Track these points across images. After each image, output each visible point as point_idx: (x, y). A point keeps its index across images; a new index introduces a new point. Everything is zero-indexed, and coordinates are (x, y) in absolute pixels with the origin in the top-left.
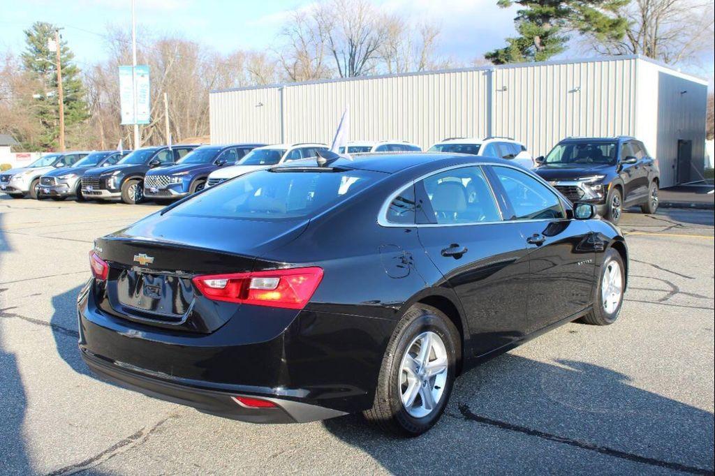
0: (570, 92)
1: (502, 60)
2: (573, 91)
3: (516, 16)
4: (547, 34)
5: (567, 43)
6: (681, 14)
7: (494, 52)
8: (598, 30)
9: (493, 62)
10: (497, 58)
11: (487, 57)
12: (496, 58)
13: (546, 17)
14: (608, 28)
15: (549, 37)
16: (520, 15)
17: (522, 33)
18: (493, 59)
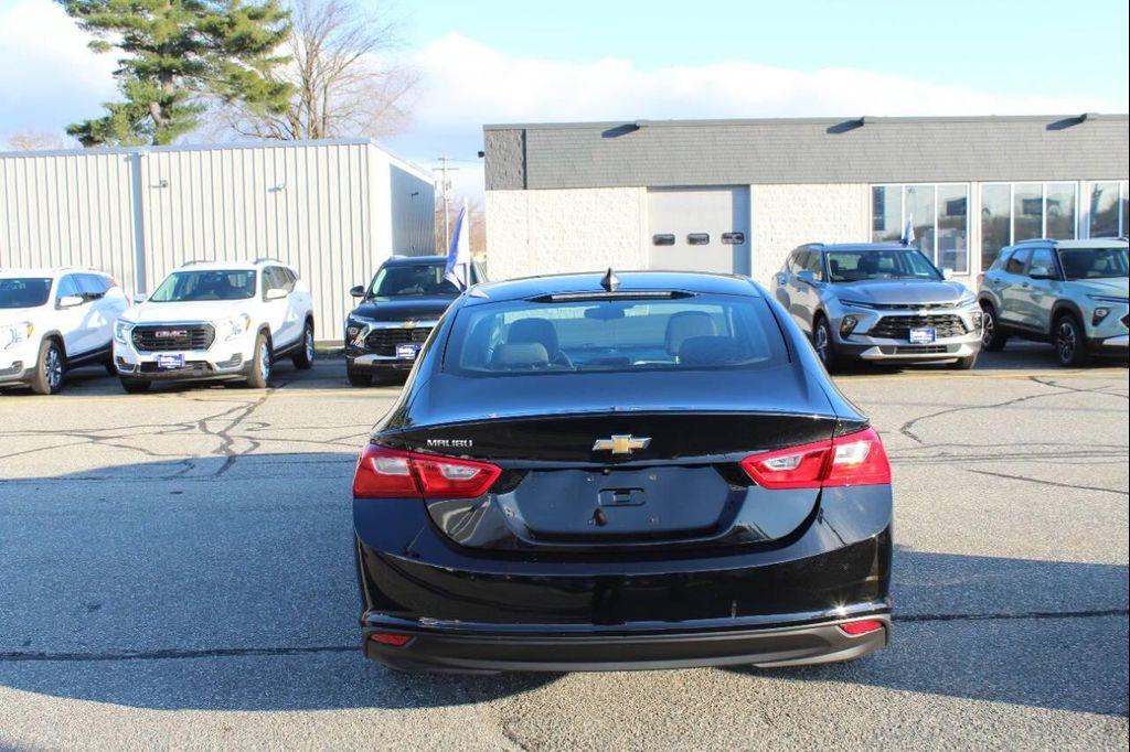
0: (270, 191)
1: (97, 138)
2: (276, 189)
3: (117, 68)
4: (170, 100)
5: (203, 116)
6: (359, 82)
7: (83, 124)
8: (251, 99)
9: (81, 140)
10: (89, 135)
11: (71, 132)
12: (85, 135)
13: (166, 73)
14: (267, 95)
15: (175, 105)
16: (124, 67)
17: (130, 96)
18: (81, 135)
